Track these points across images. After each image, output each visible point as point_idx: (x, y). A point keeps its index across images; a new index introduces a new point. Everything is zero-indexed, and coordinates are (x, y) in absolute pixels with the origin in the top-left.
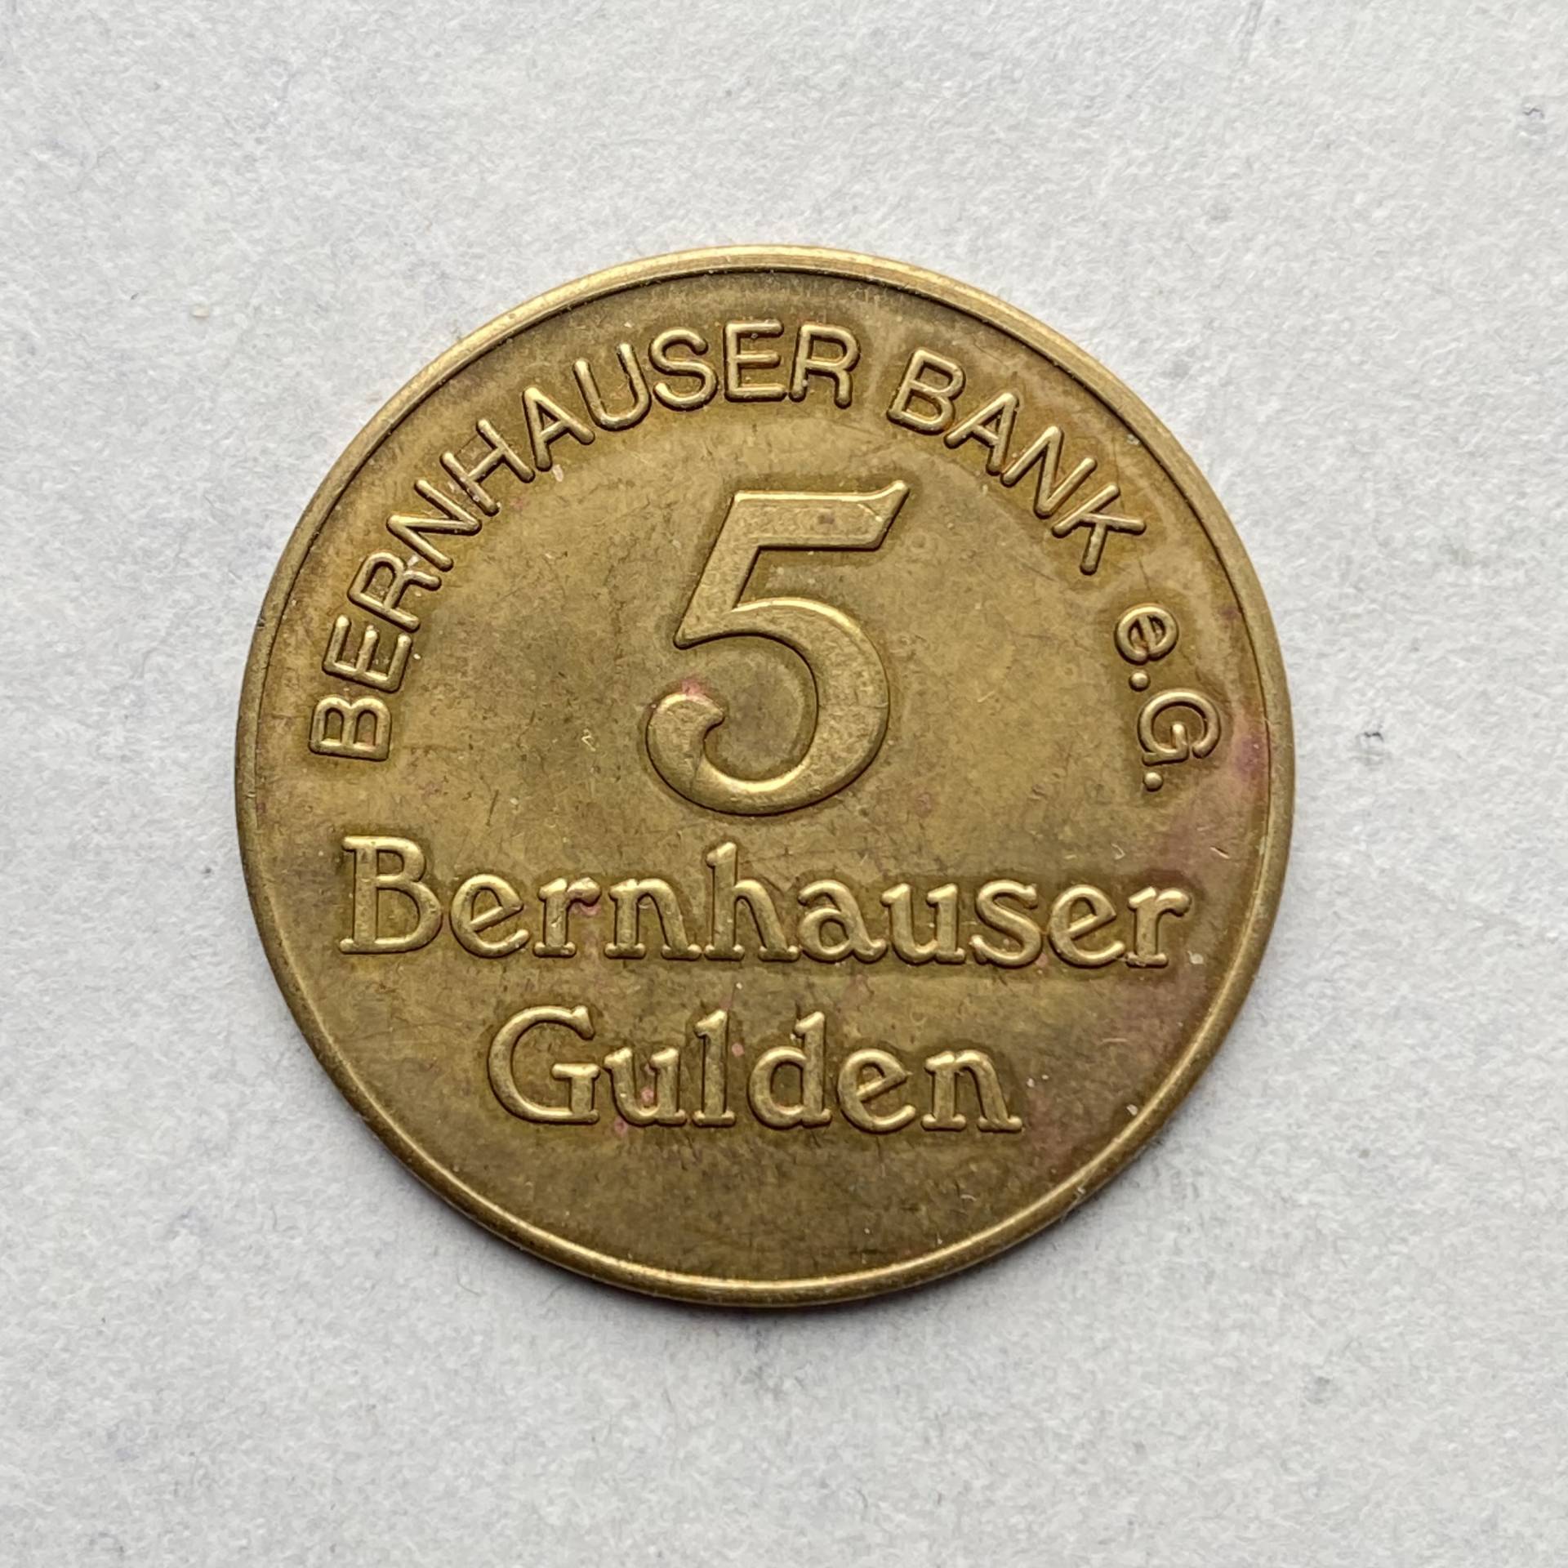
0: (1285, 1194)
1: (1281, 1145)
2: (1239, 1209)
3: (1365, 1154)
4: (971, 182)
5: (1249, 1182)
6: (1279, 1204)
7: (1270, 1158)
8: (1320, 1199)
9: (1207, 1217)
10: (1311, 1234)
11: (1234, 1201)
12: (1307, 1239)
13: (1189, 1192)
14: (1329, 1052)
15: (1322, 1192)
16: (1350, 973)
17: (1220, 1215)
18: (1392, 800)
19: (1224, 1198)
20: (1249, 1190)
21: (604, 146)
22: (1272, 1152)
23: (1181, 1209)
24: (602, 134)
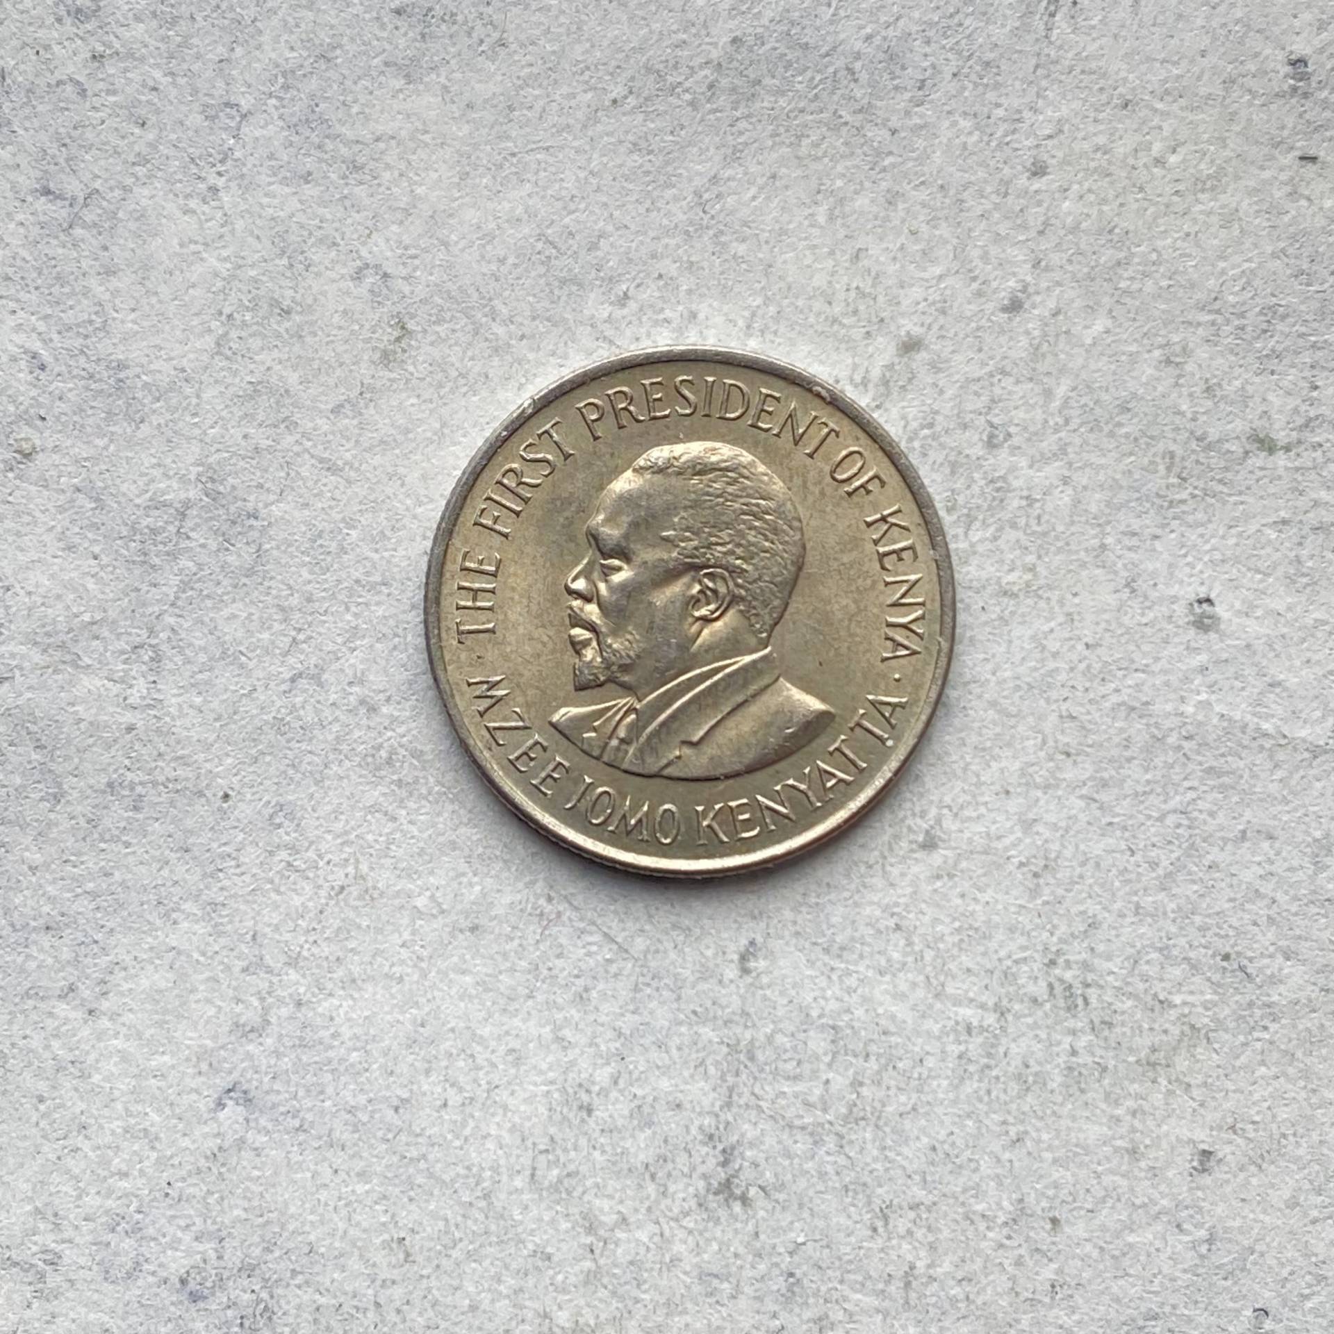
0: (1161, 997)
1: (1154, 956)
2: (1123, 1013)
3: (1226, 957)
4: (826, 160)
5: (1130, 989)
6: (1158, 1006)
7: (1146, 967)
8: (1190, 999)
9: (1097, 1021)
10: (1186, 1028)
11: (1118, 1006)
12: (1183, 1033)
13: (1080, 1001)
14: (1190, 873)
15: (1192, 993)
16: (1201, 804)
17: (1107, 1019)
18: (1225, 656)
19: (1110, 1004)
20: (1131, 995)
21: (513, 155)
22: (1148, 962)
23: (1074, 1016)
24: (510, 144)
